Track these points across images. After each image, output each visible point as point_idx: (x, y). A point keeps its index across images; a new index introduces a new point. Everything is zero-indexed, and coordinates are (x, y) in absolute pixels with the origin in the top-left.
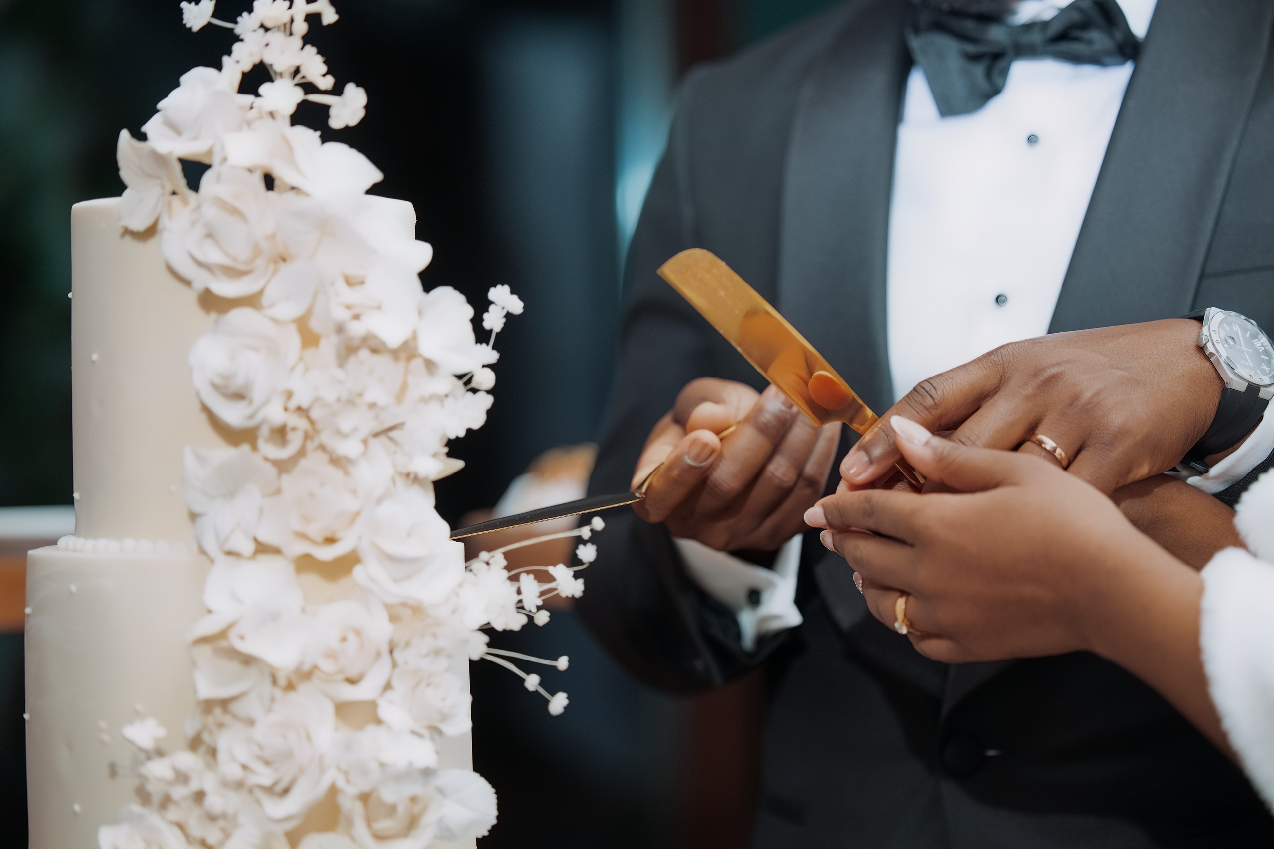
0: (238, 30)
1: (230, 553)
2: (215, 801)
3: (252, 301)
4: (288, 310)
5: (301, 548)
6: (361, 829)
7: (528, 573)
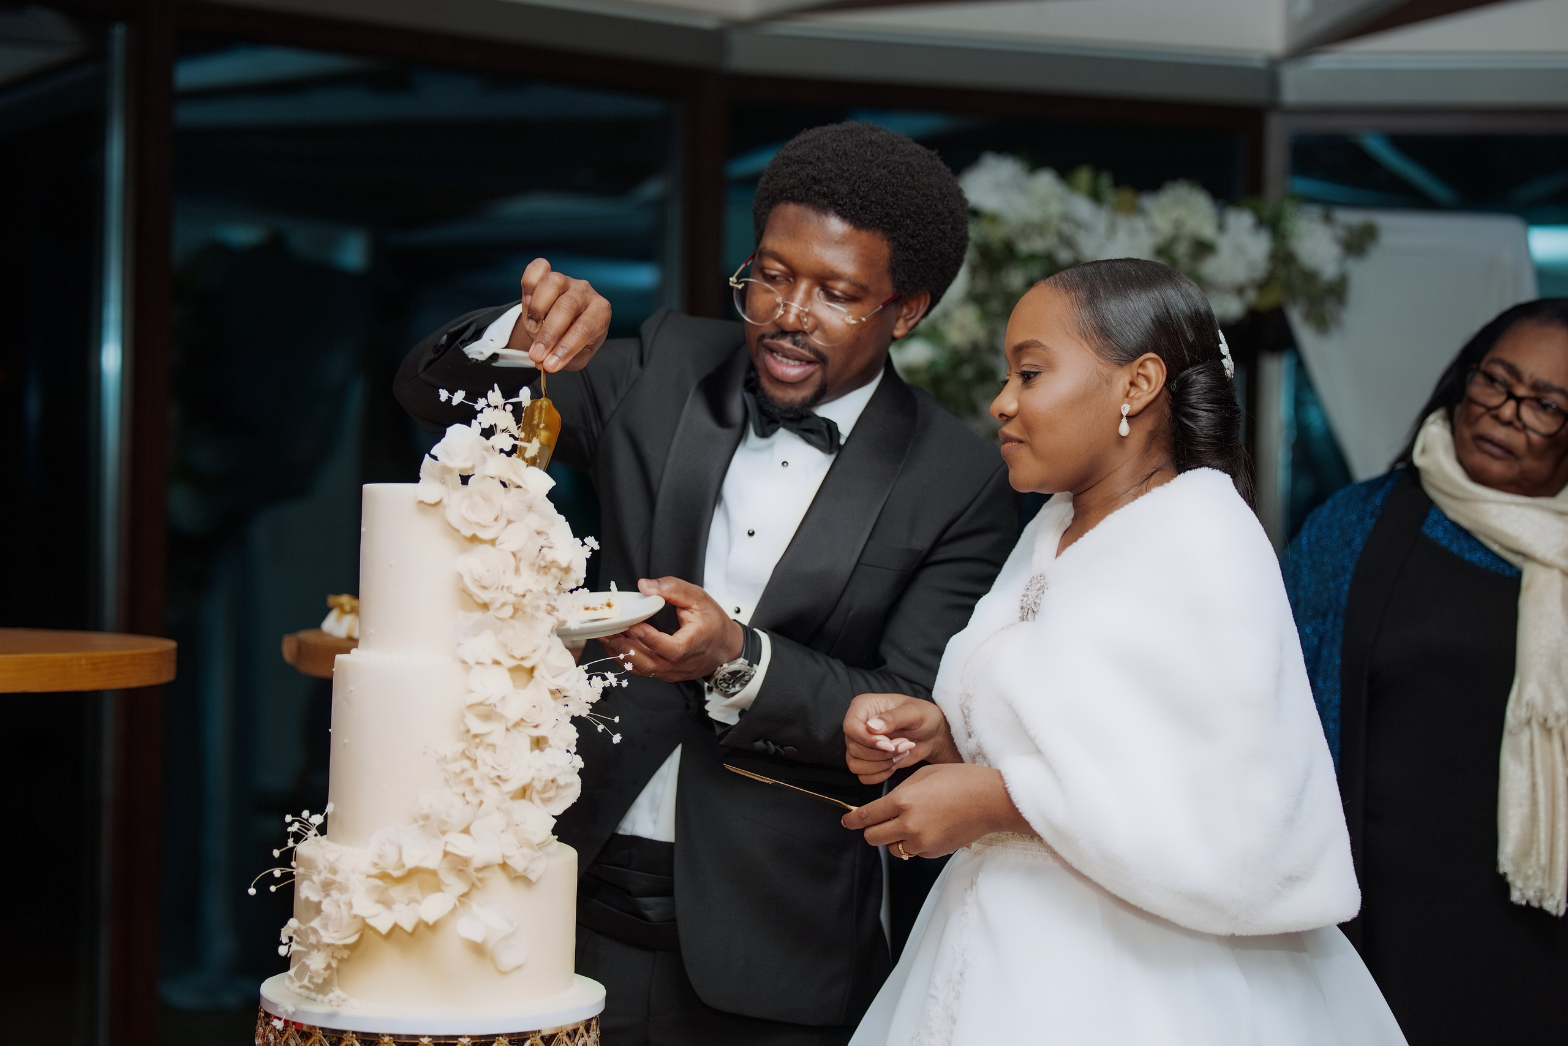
0: (478, 407)
1: (478, 663)
2: (478, 784)
3: (493, 542)
4: (509, 547)
5: (513, 663)
7: (597, 676)
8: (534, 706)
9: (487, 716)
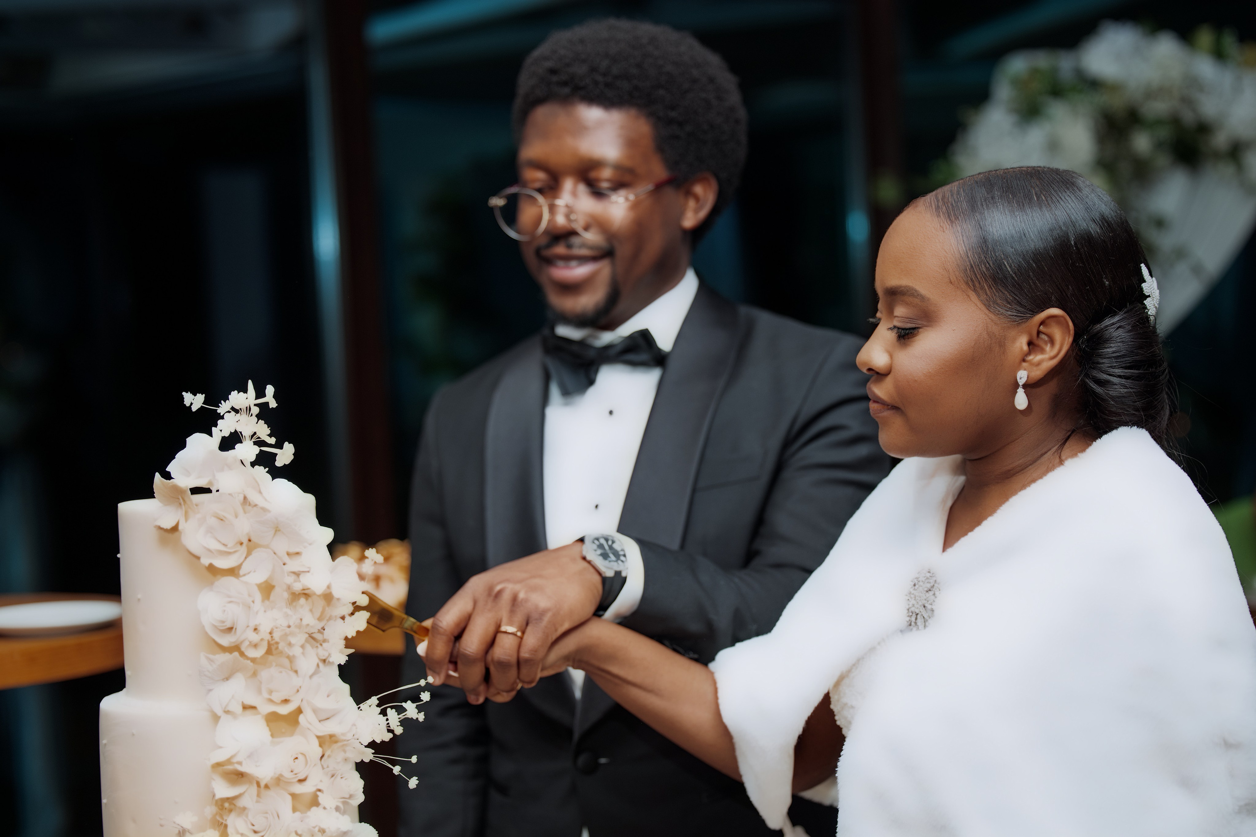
0: (220, 411)
1: (227, 712)
3: (234, 572)
4: (256, 579)
5: (269, 708)
7: (392, 707)
8: (297, 758)
9: (238, 777)
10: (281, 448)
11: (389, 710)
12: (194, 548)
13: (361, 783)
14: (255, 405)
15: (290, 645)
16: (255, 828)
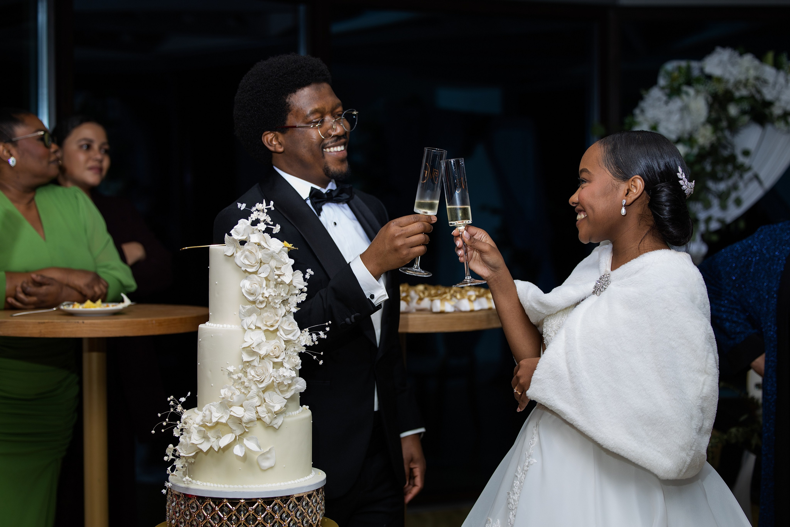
1: (250, 329)
2: (246, 384)
3: (255, 273)
4: (263, 275)
5: (266, 328)
6: (277, 390)
8: (275, 348)
9: (253, 353)
10: (275, 226)
11: (313, 334)
12: (239, 264)
13: (300, 361)
14: (266, 209)
15: (275, 303)
16: (258, 373)
